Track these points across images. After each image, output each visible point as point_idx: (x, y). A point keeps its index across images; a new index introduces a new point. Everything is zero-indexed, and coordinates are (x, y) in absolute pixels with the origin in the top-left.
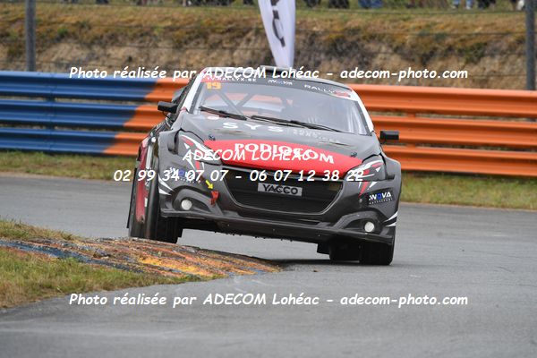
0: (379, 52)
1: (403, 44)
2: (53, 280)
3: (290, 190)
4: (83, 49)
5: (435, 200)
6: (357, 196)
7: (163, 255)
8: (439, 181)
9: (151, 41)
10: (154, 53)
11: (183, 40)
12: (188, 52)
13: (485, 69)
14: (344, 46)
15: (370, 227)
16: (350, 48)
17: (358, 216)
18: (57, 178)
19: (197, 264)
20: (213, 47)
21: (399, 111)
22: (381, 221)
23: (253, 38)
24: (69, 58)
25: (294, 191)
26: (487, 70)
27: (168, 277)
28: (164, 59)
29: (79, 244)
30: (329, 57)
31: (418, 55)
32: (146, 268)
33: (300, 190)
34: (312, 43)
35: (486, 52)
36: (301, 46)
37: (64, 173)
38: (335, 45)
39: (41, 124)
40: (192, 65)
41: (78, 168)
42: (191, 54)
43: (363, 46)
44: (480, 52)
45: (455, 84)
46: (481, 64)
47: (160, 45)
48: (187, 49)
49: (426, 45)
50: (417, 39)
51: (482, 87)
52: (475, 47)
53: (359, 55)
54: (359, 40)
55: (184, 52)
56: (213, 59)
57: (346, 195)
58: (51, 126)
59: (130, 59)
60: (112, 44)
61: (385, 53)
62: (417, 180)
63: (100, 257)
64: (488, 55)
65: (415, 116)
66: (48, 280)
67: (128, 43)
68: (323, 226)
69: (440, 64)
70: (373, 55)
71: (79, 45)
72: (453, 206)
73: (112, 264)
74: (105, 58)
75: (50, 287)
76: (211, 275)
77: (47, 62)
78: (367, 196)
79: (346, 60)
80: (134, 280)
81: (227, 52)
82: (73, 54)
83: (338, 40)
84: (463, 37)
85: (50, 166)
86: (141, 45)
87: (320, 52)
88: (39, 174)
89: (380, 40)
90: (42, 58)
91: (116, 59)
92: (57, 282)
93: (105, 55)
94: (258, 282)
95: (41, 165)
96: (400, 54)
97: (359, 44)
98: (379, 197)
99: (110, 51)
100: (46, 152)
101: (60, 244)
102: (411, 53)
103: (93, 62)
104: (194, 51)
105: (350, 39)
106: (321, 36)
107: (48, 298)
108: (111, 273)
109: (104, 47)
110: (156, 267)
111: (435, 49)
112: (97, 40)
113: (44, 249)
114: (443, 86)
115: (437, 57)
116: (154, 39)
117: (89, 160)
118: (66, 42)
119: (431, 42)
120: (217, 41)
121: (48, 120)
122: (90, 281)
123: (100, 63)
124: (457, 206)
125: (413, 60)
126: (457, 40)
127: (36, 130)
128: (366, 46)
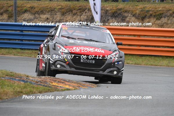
0: (128, 16)
1: (136, 13)
2: (23, 90)
3: (91, 61)
4: (32, 15)
5: (146, 64)
6: (111, 63)
7: (58, 82)
8: (148, 58)
9: (54, 13)
10: (55, 16)
11: (65, 12)
12: (66, 16)
13: (162, 22)
14: (117, 14)
15: (115, 73)
16: (119, 15)
17: (112, 69)
18: (24, 57)
19: (69, 85)
20: (74, 14)
21: (134, 35)
22: (119, 71)
23: (87, 12)
24: (28, 18)
25: (92, 62)
26: (163, 22)
27: (60, 89)
28: (58, 18)
29: (31, 79)
30: (112, 18)
31: (141, 17)
32: (53, 86)
33: (94, 61)
34: (106, 13)
35: (163, 16)
36: (103, 14)
37: (26, 55)
38: (114, 14)
39: (19, 40)
40: (68, 21)
41: (31, 54)
42: (67, 17)
43: (123, 14)
44: (161, 16)
45: (152, 27)
46: (161, 20)
47: (57, 14)
48: (66, 15)
49: (143, 14)
50: (140, 12)
51: (161, 28)
52: (159, 14)
53: (121, 17)
54: (121, 12)
55: (65, 16)
56: (74, 18)
57: (108, 63)
58: (22, 40)
59: (48, 19)
60: (42, 14)
61: (130, 16)
62: (140, 57)
63: (38, 82)
64: (164, 17)
65: (140, 37)
66: (21, 90)
67: (47, 14)
68: (101, 72)
69: (148, 20)
70: (126, 17)
71: (31, 14)
72: (152, 66)
73: (41, 85)
74: (39, 18)
75: (22, 92)
76: (74, 88)
77: (21, 19)
78: (114, 63)
79: (117, 19)
80: (49, 90)
81: (79, 16)
82: (29, 17)
83: (115, 12)
84: (155, 11)
85: (22, 53)
86: (51, 14)
87: (109, 16)
88: (18, 56)
89: (128, 12)
90: (19, 18)
91: (43, 18)
92: (24, 90)
93: (39, 17)
94: (89, 91)
95: (19, 53)
96: (135, 17)
97: (122, 13)
98: (118, 63)
99: (41, 16)
100: (20, 49)
101: (25, 78)
102: (138, 16)
103: (36, 20)
104: (68, 16)
105: (119, 12)
106: (109, 11)
107: (21, 96)
108: (41, 88)
109: (39, 15)
110: (56, 86)
111: (146, 15)
112: (37, 12)
113: (20, 80)
114: (149, 27)
115: (147, 18)
116: (55, 12)
117: (34, 51)
118: (27, 13)
119: (145, 13)
120: (76, 13)
121: (21, 38)
122: (34, 90)
123: (38, 20)
124: (153, 66)
125: (139, 19)
126: (153, 12)
127: (17, 42)
128: (124, 14)
